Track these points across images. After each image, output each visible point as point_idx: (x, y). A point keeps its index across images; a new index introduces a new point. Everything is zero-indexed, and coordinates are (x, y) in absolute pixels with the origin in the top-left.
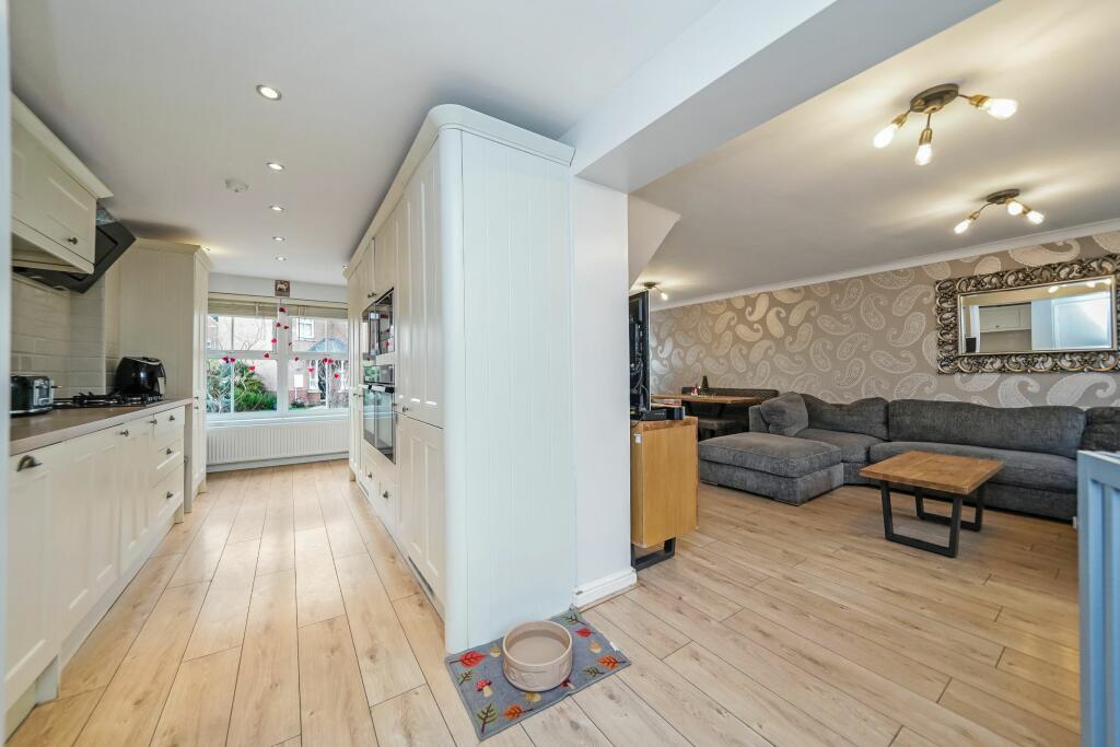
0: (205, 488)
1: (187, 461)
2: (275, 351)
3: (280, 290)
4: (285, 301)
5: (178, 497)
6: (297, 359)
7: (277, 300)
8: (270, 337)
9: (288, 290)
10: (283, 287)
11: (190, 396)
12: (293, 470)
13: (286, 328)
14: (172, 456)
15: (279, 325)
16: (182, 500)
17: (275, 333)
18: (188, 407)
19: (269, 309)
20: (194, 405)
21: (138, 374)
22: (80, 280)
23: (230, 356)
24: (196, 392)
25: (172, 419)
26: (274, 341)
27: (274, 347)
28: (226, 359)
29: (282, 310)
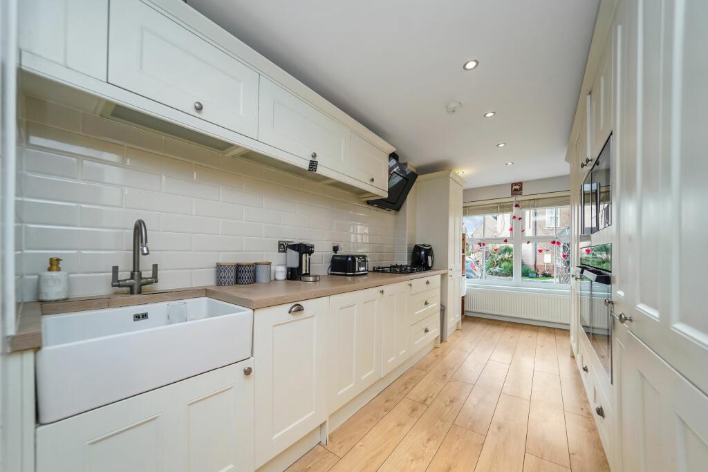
0: (460, 327)
1: (443, 310)
2: (512, 238)
3: (516, 190)
4: (519, 198)
5: (435, 331)
6: (528, 242)
7: (513, 199)
8: (509, 227)
9: (521, 189)
10: (517, 187)
11: (446, 268)
12: (522, 329)
13: (520, 219)
14: (429, 307)
15: (514, 217)
16: (439, 333)
17: (512, 224)
18: (444, 276)
19: (508, 206)
20: (449, 274)
21: (420, 253)
22: (395, 204)
23: (482, 242)
24: (451, 265)
25: (428, 283)
26: (511, 229)
27: (512, 234)
28: (480, 244)
29: (517, 206)
